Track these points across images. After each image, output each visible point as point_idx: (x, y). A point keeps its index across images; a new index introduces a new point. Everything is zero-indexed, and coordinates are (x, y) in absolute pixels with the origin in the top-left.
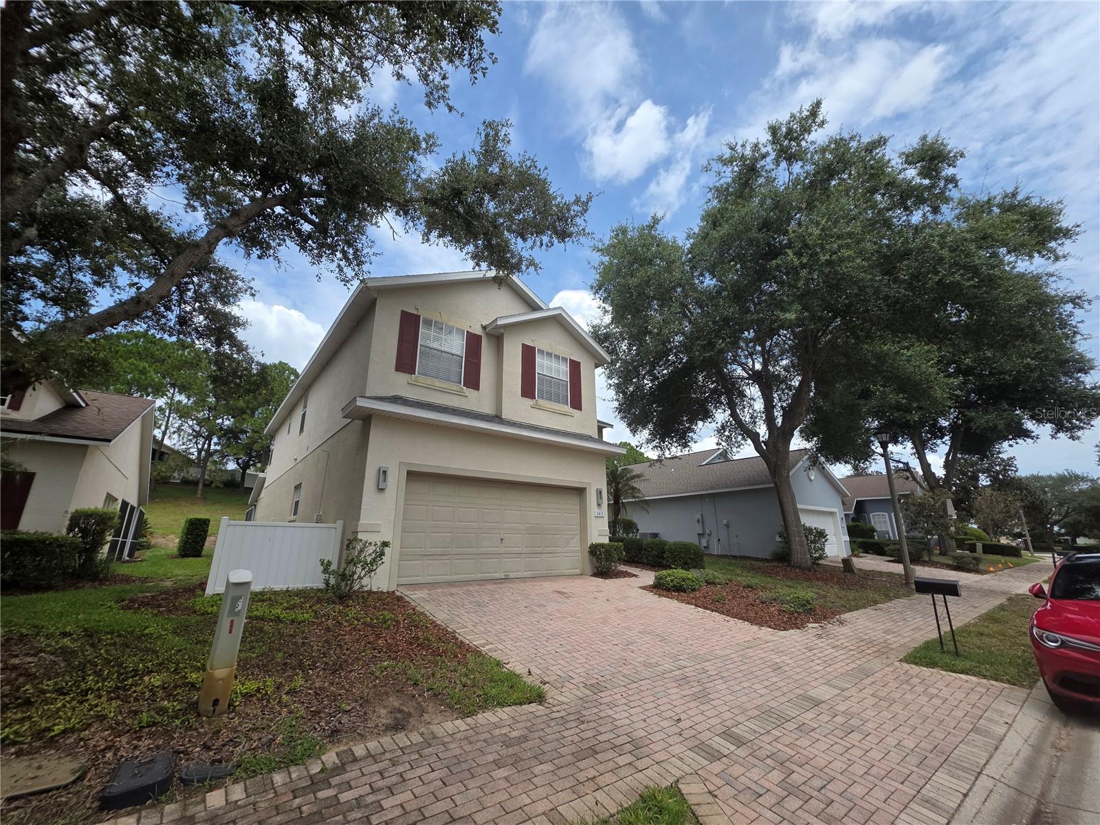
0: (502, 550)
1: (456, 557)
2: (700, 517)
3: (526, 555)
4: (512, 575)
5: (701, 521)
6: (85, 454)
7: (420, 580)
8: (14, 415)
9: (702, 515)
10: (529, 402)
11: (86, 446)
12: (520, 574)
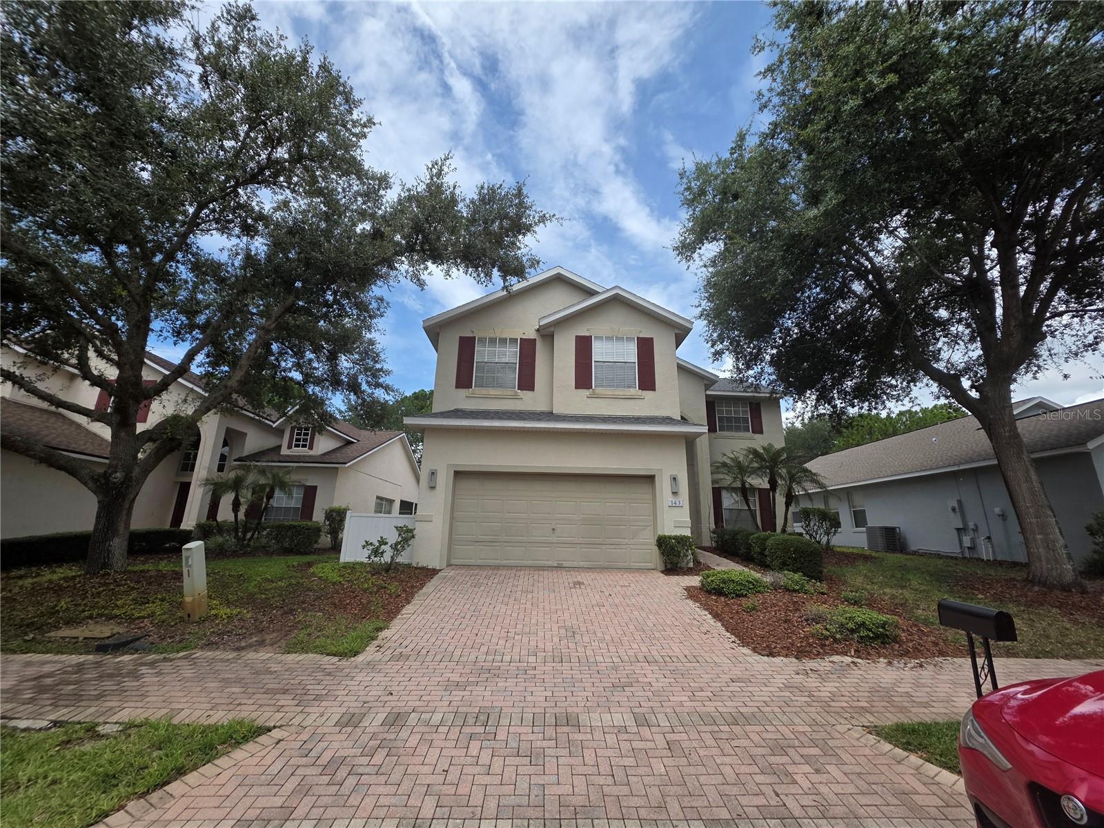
0: (555, 539)
1: (506, 544)
2: (956, 505)
3: (584, 546)
4: (565, 564)
5: (960, 509)
6: (337, 473)
7: (472, 562)
8: (311, 453)
9: (959, 502)
10: (586, 392)
11: (337, 468)
12: (575, 564)
